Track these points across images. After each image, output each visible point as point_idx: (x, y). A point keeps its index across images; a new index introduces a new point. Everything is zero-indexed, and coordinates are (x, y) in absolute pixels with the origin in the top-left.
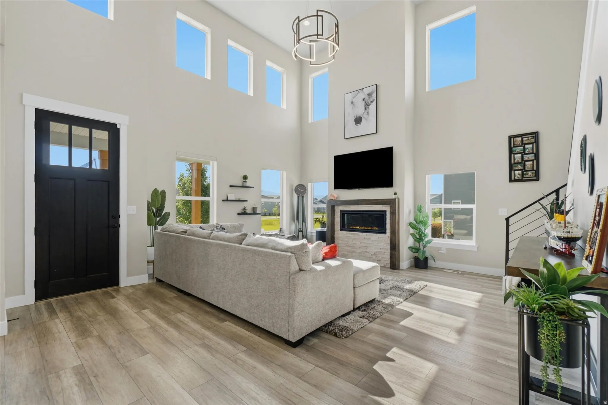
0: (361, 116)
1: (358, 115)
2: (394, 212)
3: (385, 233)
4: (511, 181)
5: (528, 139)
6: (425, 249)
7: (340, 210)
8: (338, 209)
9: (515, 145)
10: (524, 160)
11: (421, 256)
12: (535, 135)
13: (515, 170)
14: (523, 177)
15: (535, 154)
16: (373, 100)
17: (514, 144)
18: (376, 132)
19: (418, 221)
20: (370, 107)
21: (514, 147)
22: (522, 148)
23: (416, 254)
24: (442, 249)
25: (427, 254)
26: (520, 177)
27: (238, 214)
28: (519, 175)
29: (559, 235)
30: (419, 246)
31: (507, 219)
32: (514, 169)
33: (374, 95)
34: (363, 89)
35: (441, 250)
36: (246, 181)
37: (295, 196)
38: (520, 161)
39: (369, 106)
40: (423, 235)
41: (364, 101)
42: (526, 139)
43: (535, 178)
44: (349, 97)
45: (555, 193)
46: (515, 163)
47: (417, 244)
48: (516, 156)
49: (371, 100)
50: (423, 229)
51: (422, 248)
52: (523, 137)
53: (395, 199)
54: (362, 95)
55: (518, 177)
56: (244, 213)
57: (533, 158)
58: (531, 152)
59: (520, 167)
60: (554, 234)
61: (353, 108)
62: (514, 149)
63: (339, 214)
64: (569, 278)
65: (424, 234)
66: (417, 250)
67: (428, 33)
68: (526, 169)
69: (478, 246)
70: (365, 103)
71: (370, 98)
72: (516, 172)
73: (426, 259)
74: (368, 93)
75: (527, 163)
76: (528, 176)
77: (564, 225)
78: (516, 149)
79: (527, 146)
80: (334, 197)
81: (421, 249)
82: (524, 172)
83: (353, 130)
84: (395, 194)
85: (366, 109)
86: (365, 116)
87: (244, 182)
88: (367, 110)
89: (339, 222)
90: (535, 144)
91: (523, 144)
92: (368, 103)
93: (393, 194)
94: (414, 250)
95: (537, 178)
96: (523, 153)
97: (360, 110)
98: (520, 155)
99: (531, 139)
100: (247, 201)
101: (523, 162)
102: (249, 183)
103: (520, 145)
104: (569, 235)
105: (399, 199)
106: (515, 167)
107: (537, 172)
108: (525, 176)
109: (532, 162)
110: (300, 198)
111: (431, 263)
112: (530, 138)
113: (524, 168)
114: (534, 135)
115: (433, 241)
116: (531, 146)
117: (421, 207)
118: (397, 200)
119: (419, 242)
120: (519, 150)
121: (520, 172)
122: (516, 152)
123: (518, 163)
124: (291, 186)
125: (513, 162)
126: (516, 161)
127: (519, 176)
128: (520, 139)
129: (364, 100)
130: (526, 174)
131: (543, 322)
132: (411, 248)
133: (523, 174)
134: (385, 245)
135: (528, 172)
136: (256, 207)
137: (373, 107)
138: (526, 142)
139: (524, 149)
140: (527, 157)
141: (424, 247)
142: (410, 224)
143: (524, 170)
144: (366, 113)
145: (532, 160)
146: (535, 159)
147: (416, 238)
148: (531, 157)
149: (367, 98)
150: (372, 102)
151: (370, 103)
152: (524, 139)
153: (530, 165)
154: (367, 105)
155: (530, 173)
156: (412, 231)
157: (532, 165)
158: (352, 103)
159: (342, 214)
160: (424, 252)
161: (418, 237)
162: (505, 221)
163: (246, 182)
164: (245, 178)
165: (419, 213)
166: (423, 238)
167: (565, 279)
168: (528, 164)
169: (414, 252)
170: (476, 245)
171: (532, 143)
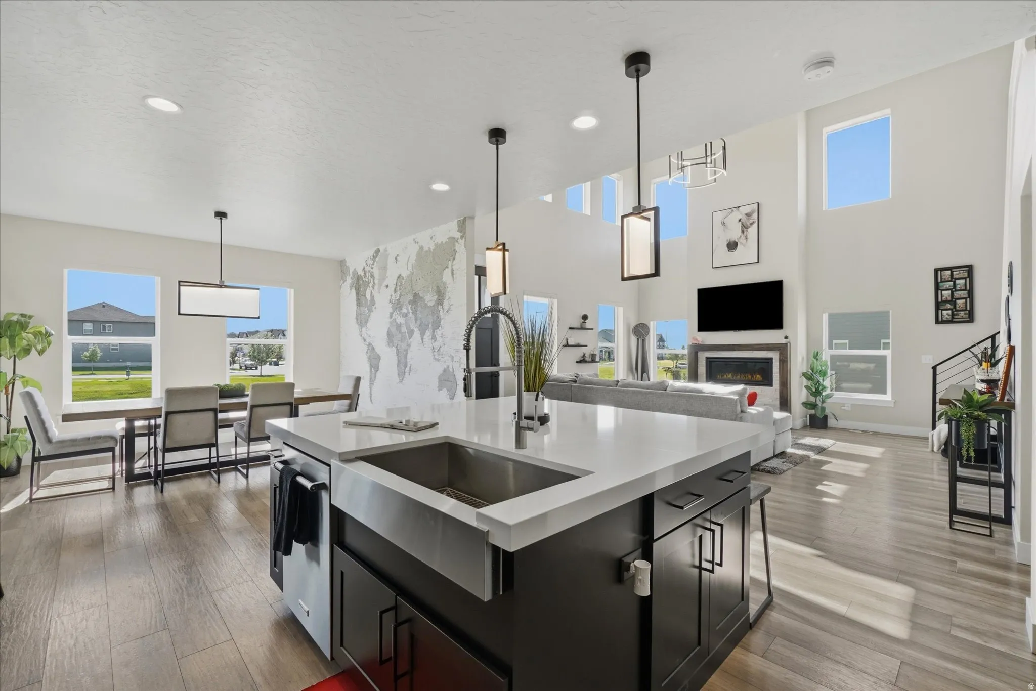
0: (737, 241)
1: (733, 240)
2: (785, 359)
3: (771, 385)
4: (937, 322)
5: (960, 273)
6: (824, 405)
7: (706, 357)
8: (703, 356)
9: (943, 280)
10: (955, 297)
11: (820, 413)
12: (970, 269)
13: (942, 310)
14: (953, 318)
15: (969, 291)
16: (754, 222)
17: (941, 278)
18: (758, 262)
19: (815, 371)
20: (749, 230)
21: (942, 282)
22: (952, 283)
23: (813, 412)
24: (846, 405)
25: (827, 412)
26: (950, 318)
27: (577, 362)
28: (948, 314)
29: (981, 378)
30: (816, 402)
31: (934, 368)
32: (943, 307)
33: (755, 215)
34: (738, 207)
35: (844, 407)
36: (586, 321)
37: (634, 339)
38: (949, 299)
39: (747, 228)
40: (821, 387)
41: (740, 222)
42: (957, 272)
43: (969, 319)
44: (718, 217)
45: (990, 339)
46: (942, 301)
47: (812, 399)
48: (944, 292)
49: (751, 221)
50: (821, 379)
51: (819, 403)
52: (953, 270)
53: (787, 344)
54: (737, 215)
55: (947, 318)
56: (582, 361)
57: (966, 296)
58: (963, 288)
59: (949, 306)
60: (978, 377)
61: (724, 231)
62: (941, 284)
63: (705, 361)
64: (980, 400)
65: (822, 385)
66: (814, 406)
67: (825, 137)
68: (957, 308)
69: (894, 401)
70: (742, 224)
71: (748, 219)
72: (944, 312)
73: (826, 417)
74: (746, 212)
75: (958, 301)
76: (959, 317)
77: (986, 371)
78: (945, 284)
79: (957, 282)
80: (697, 340)
81: (818, 405)
82: (955, 312)
83: (724, 256)
84: (786, 338)
85: (743, 232)
86: (743, 240)
87: (583, 322)
88: (745, 233)
89: (705, 372)
90: (968, 279)
91: (953, 279)
92: (747, 225)
93: (784, 338)
94: (809, 406)
95: (971, 318)
96: (954, 289)
97: (735, 233)
98: (950, 292)
99: (964, 273)
100: (586, 346)
101: (953, 301)
102: (588, 324)
103: (950, 279)
104: (989, 378)
105: (790, 344)
106: (943, 305)
107: (971, 311)
108: (956, 317)
109: (964, 301)
110: (641, 341)
111: (831, 422)
112: (962, 272)
113: (955, 307)
114: (967, 269)
115: (834, 396)
116: (963, 281)
117: (818, 353)
118: (788, 344)
119: (816, 396)
120: (948, 286)
121: (950, 312)
122: (944, 288)
123: (946, 302)
124: (628, 326)
125: (940, 300)
126: (944, 298)
127: (947, 316)
128: (949, 272)
129: (740, 220)
130: (957, 315)
131: (963, 424)
132: (805, 404)
133: (953, 315)
134: (771, 401)
135: (960, 312)
136: (595, 353)
137: (753, 230)
138: (957, 276)
139: (955, 285)
140: (958, 294)
141: (823, 402)
142: (804, 375)
143: (954, 310)
144: (743, 237)
145: (965, 299)
146: (969, 297)
147: (812, 390)
148: (964, 294)
149: (744, 218)
150: (752, 224)
151: (749, 225)
152: (955, 273)
153: (963, 304)
154: (745, 228)
155: (962, 314)
156: (805, 382)
157: (964, 304)
158: (723, 224)
159: (708, 362)
160: (823, 409)
161: (814, 390)
162: (932, 370)
163: (585, 323)
164: (585, 317)
165: (815, 360)
166: (821, 391)
167: (977, 401)
168: (960, 302)
169: (809, 409)
170: (892, 399)
171: (965, 278)
